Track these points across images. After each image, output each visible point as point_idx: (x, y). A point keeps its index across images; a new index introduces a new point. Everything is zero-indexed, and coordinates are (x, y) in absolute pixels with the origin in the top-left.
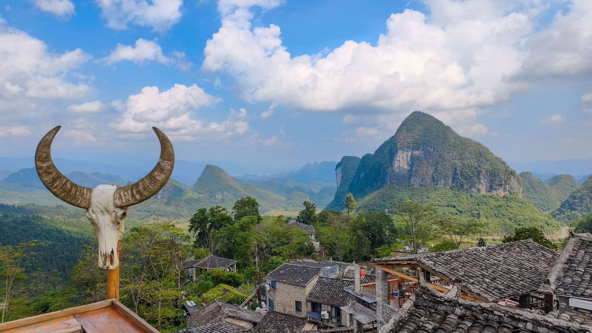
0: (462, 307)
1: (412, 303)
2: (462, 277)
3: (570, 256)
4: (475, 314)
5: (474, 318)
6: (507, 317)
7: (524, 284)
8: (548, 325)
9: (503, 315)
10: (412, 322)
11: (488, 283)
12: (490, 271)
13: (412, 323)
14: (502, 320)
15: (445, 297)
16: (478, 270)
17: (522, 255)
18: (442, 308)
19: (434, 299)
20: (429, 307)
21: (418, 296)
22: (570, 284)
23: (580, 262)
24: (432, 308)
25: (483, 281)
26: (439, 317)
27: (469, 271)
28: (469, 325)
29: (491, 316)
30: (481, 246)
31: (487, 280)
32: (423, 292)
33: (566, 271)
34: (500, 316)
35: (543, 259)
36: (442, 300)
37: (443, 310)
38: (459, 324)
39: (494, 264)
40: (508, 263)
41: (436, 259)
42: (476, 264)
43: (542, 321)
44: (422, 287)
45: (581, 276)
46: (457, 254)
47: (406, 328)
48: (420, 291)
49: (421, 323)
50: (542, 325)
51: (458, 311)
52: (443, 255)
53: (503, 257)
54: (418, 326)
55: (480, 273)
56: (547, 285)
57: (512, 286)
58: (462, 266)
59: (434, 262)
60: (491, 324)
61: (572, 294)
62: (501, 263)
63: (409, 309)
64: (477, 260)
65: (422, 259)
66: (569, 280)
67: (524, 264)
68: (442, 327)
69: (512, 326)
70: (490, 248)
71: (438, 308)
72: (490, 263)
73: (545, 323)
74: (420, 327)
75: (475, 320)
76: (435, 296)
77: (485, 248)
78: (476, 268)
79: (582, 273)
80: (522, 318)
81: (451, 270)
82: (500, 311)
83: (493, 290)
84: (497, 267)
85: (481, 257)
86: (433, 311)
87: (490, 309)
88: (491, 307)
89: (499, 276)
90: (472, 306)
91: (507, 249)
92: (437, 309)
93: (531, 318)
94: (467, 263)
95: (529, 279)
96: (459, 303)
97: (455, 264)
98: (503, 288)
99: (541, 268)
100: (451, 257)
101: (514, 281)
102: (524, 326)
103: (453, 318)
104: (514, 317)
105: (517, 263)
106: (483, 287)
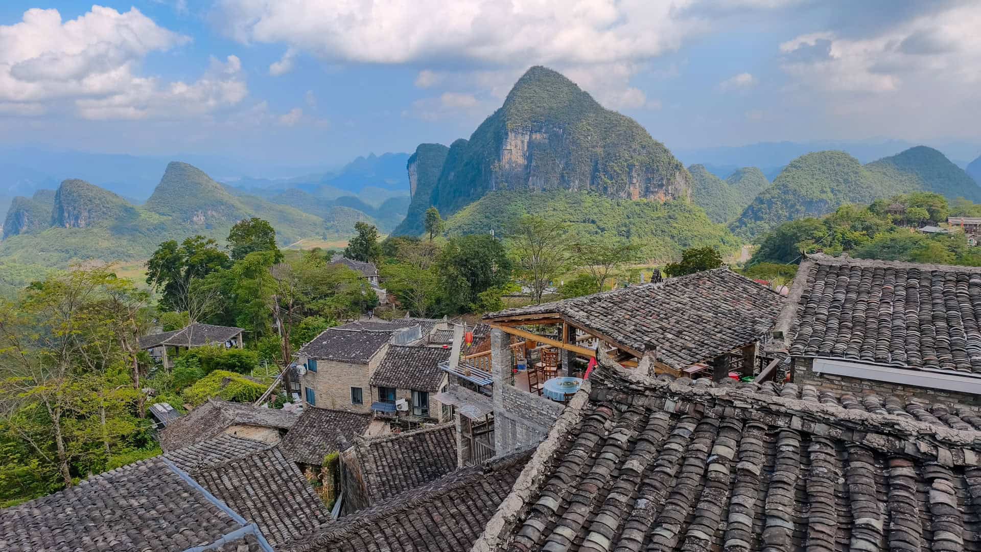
0: (676, 398)
1: (586, 396)
2: (632, 333)
3: (805, 291)
4: (700, 409)
5: (699, 416)
6: (757, 410)
7: (724, 337)
8: (829, 419)
9: (751, 407)
10: (591, 433)
11: (671, 340)
12: (673, 321)
13: (591, 435)
14: (748, 415)
15: (645, 383)
16: (654, 320)
17: (715, 292)
18: (640, 402)
19: (625, 387)
20: (618, 402)
21: (594, 383)
22: (811, 337)
23: (821, 300)
24: (622, 404)
25: (664, 338)
26: (636, 418)
27: (642, 323)
28: (692, 429)
29: (728, 411)
30: (656, 282)
31: (670, 336)
32: (605, 375)
33: (802, 315)
34: (744, 410)
35: (745, 296)
36: (640, 388)
37: (642, 406)
38: (673, 428)
39: (678, 310)
40: (697, 306)
41: (590, 308)
42: (650, 312)
43: (817, 412)
44: (604, 368)
45: (825, 323)
46: (621, 297)
47: (581, 445)
48: (601, 374)
49: (607, 433)
50: (818, 419)
51: (671, 405)
52: (600, 300)
53: (689, 298)
54: (601, 438)
55: (659, 326)
56: (778, 341)
57: (706, 342)
58: (631, 316)
59: (586, 312)
60: (729, 425)
61: (817, 352)
62: (688, 308)
63: (582, 409)
64: (652, 305)
65: (568, 309)
66: (808, 330)
67: (719, 307)
68: (645, 437)
69: (767, 425)
70: (669, 284)
71: (634, 403)
72: (671, 308)
73: (822, 415)
74: (605, 440)
75: (701, 419)
76: (626, 382)
77: (661, 285)
78: (651, 318)
79: (825, 317)
80: (783, 409)
81: (614, 324)
82: (745, 401)
83: (680, 351)
84: (682, 314)
85: (657, 300)
86: (624, 408)
87: (727, 398)
88: (728, 394)
89: (687, 327)
90: (695, 394)
91: (694, 284)
92: (631, 404)
93: (798, 408)
94: (638, 311)
95: (730, 329)
96: (670, 390)
97: (619, 314)
98: (694, 346)
99: (744, 310)
100: (612, 303)
101: (708, 334)
102: (787, 423)
103: (661, 419)
104: (770, 408)
105: (709, 304)
106: (665, 347)
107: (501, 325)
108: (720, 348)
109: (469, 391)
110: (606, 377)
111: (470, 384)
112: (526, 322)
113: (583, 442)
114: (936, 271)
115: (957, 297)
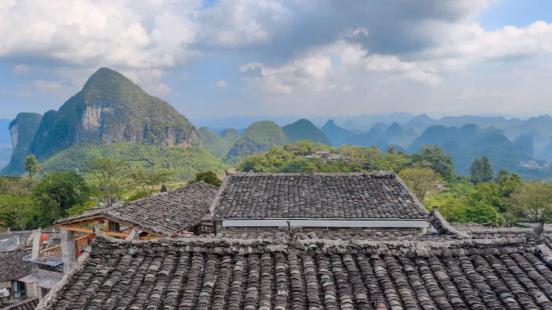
0: (135, 247)
1: (88, 254)
2: (146, 221)
3: (225, 190)
4: (146, 250)
5: (145, 254)
6: (172, 246)
7: (197, 216)
8: (201, 244)
9: (169, 245)
10: (88, 272)
11: (168, 222)
12: (170, 211)
13: (87, 273)
14: (167, 249)
15: (120, 242)
16: (160, 212)
17: (196, 194)
18: (116, 252)
19: (110, 246)
20: (105, 254)
21: (93, 247)
22: (224, 210)
23: (231, 193)
24: (107, 255)
25: (164, 221)
26: (114, 260)
27: (153, 215)
28: (141, 261)
29: (159, 248)
30: (163, 192)
31: (168, 220)
32: (98, 242)
33: (221, 201)
34: (166, 246)
35: (211, 194)
36: (117, 245)
37: (118, 254)
38: (132, 262)
39: (174, 205)
40: (185, 202)
41: (123, 209)
42: (158, 208)
43: (196, 242)
44: (98, 238)
45: (231, 203)
46: (142, 202)
47: (81, 279)
48: (96, 241)
49: (97, 271)
50: (197, 245)
51: (132, 251)
52: (129, 205)
53: (181, 198)
54: (94, 274)
55: (162, 215)
56: (208, 215)
57: (187, 220)
58: (147, 211)
59: (121, 212)
60: (159, 255)
61: (225, 217)
62: (179, 204)
63: (85, 261)
64: (160, 204)
65: (109, 212)
66: (223, 207)
67: (197, 201)
68: (117, 269)
69: (176, 252)
70: (171, 192)
71: (113, 253)
72: (171, 205)
73: (198, 243)
74: (95, 274)
75: (146, 255)
76: (110, 243)
77: (166, 193)
78: (158, 211)
79: (231, 201)
80: (182, 243)
81: (136, 217)
82: (166, 242)
83: (172, 227)
84: (176, 207)
85: (163, 201)
86: (108, 256)
87: (158, 243)
88: (159, 241)
89: (178, 214)
90: (144, 243)
91: (185, 191)
92: (112, 254)
93: (188, 242)
94: (152, 208)
95: (200, 212)
96: (132, 244)
97: (140, 211)
98: (180, 223)
99: (209, 202)
100: (137, 205)
101: (188, 216)
102: (184, 249)
103: (127, 258)
104: (177, 244)
105: (191, 201)
106: (165, 226)
107: (67, 227)
108: (194, 222)
109: (47, 271)
110: (99, 242)
111: (47, 267)
112: (83, 223)
113: (83, 278)
114: (278, 176)
115: (284, 186)
